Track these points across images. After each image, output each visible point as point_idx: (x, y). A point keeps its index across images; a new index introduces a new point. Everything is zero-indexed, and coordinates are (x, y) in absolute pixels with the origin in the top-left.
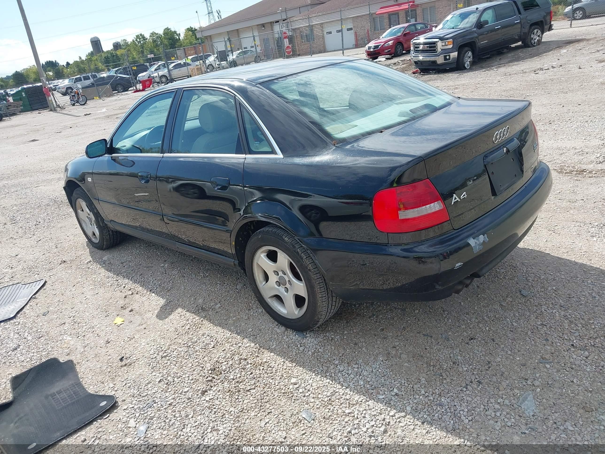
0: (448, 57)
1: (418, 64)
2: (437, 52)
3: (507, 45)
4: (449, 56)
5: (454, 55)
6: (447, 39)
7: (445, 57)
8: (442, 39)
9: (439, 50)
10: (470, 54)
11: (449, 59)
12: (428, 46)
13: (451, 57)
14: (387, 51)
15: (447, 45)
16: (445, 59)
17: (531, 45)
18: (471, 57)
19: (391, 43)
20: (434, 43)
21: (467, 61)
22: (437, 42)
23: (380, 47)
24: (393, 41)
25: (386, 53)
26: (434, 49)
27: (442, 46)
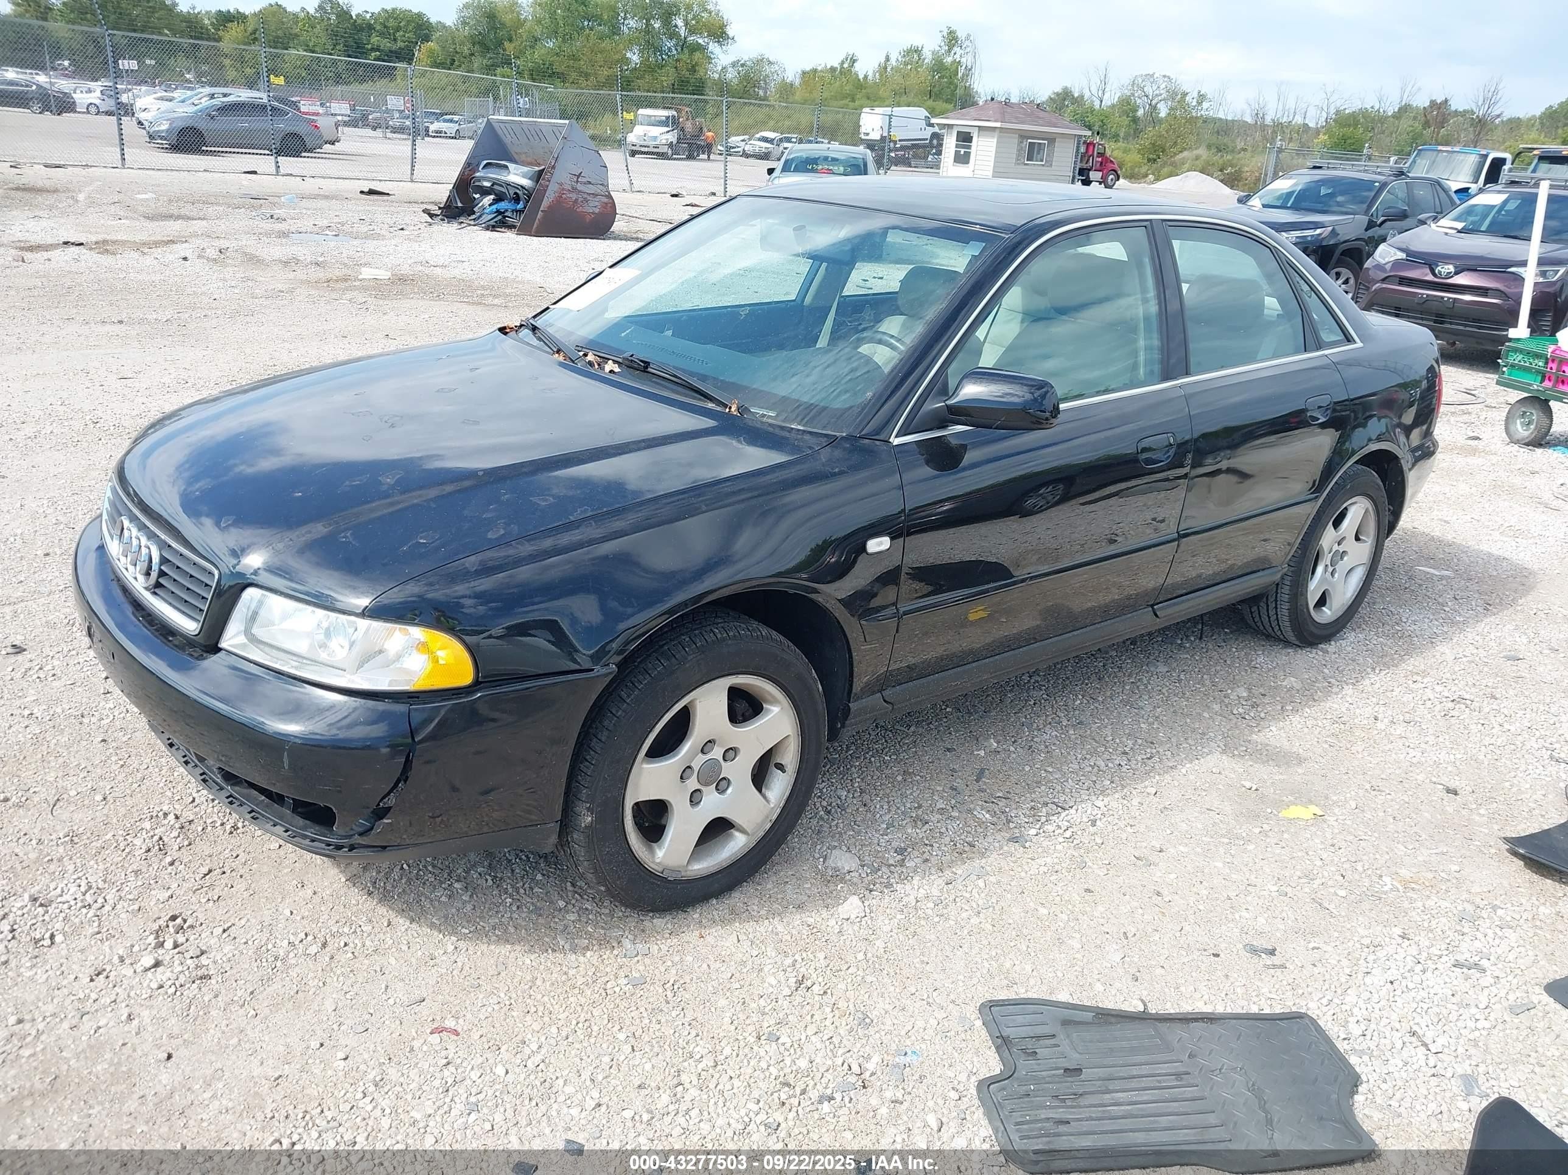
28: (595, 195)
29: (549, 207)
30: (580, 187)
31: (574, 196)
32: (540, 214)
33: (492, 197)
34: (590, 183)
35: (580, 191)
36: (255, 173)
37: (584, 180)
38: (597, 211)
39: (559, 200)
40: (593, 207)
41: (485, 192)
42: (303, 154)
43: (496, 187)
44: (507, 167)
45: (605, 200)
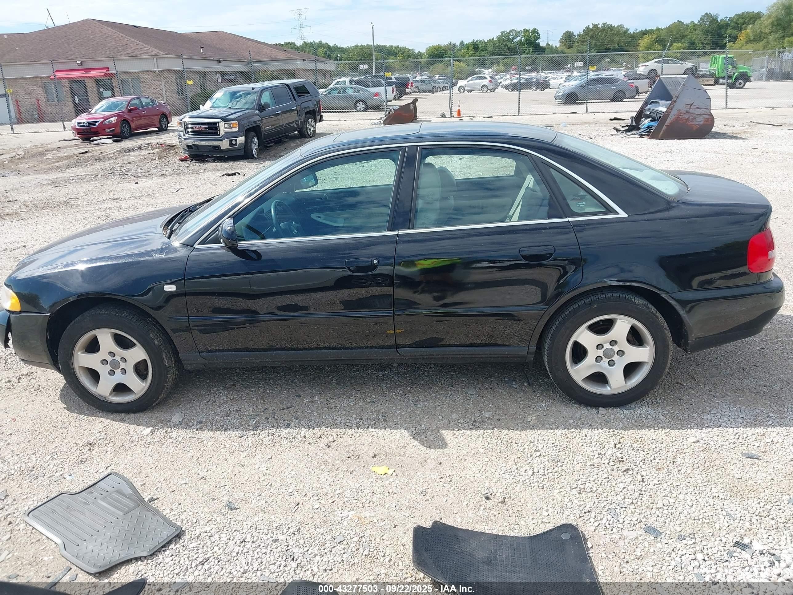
0: (234, 142)
1: (192, 148)
2: (219, 135)
3: (287, 134)
4: (236, 140)
5: (241, 139)
6: (231, 120)
7: (231, 141)
8: (224, 119)
9: (222, 133)
10: (256, 140)
11: (236, 144)
12: (207, 126)
13: (238, 143)
14: (109, 130)
15: (232, 128)
16: (231, 144)
17: (307, 136)
18: (257, 144)
19: (113, 120)
20: (215, 124)
21: (255, 148)
22: (219, 123)
23: (97, 124)
24: (116, 118)
25: (108, 132)
26: (215, 131)
27: (225, 128)
28: (700, 115)
29: (671, 123)
30: (691, 111)
31: (687, 116)
32: (664, 128)
33: (650, 119)
34: (698, 108)
35: (691, 113)
36: (575, 113)
37: (695, 107)
38: (701, 123)
39: (677, 119)
40: (700, 121)
41: (647, 117)
42: (624, 100)
43: (652, 114)
44: (659, 102)
45: (708, 117)
